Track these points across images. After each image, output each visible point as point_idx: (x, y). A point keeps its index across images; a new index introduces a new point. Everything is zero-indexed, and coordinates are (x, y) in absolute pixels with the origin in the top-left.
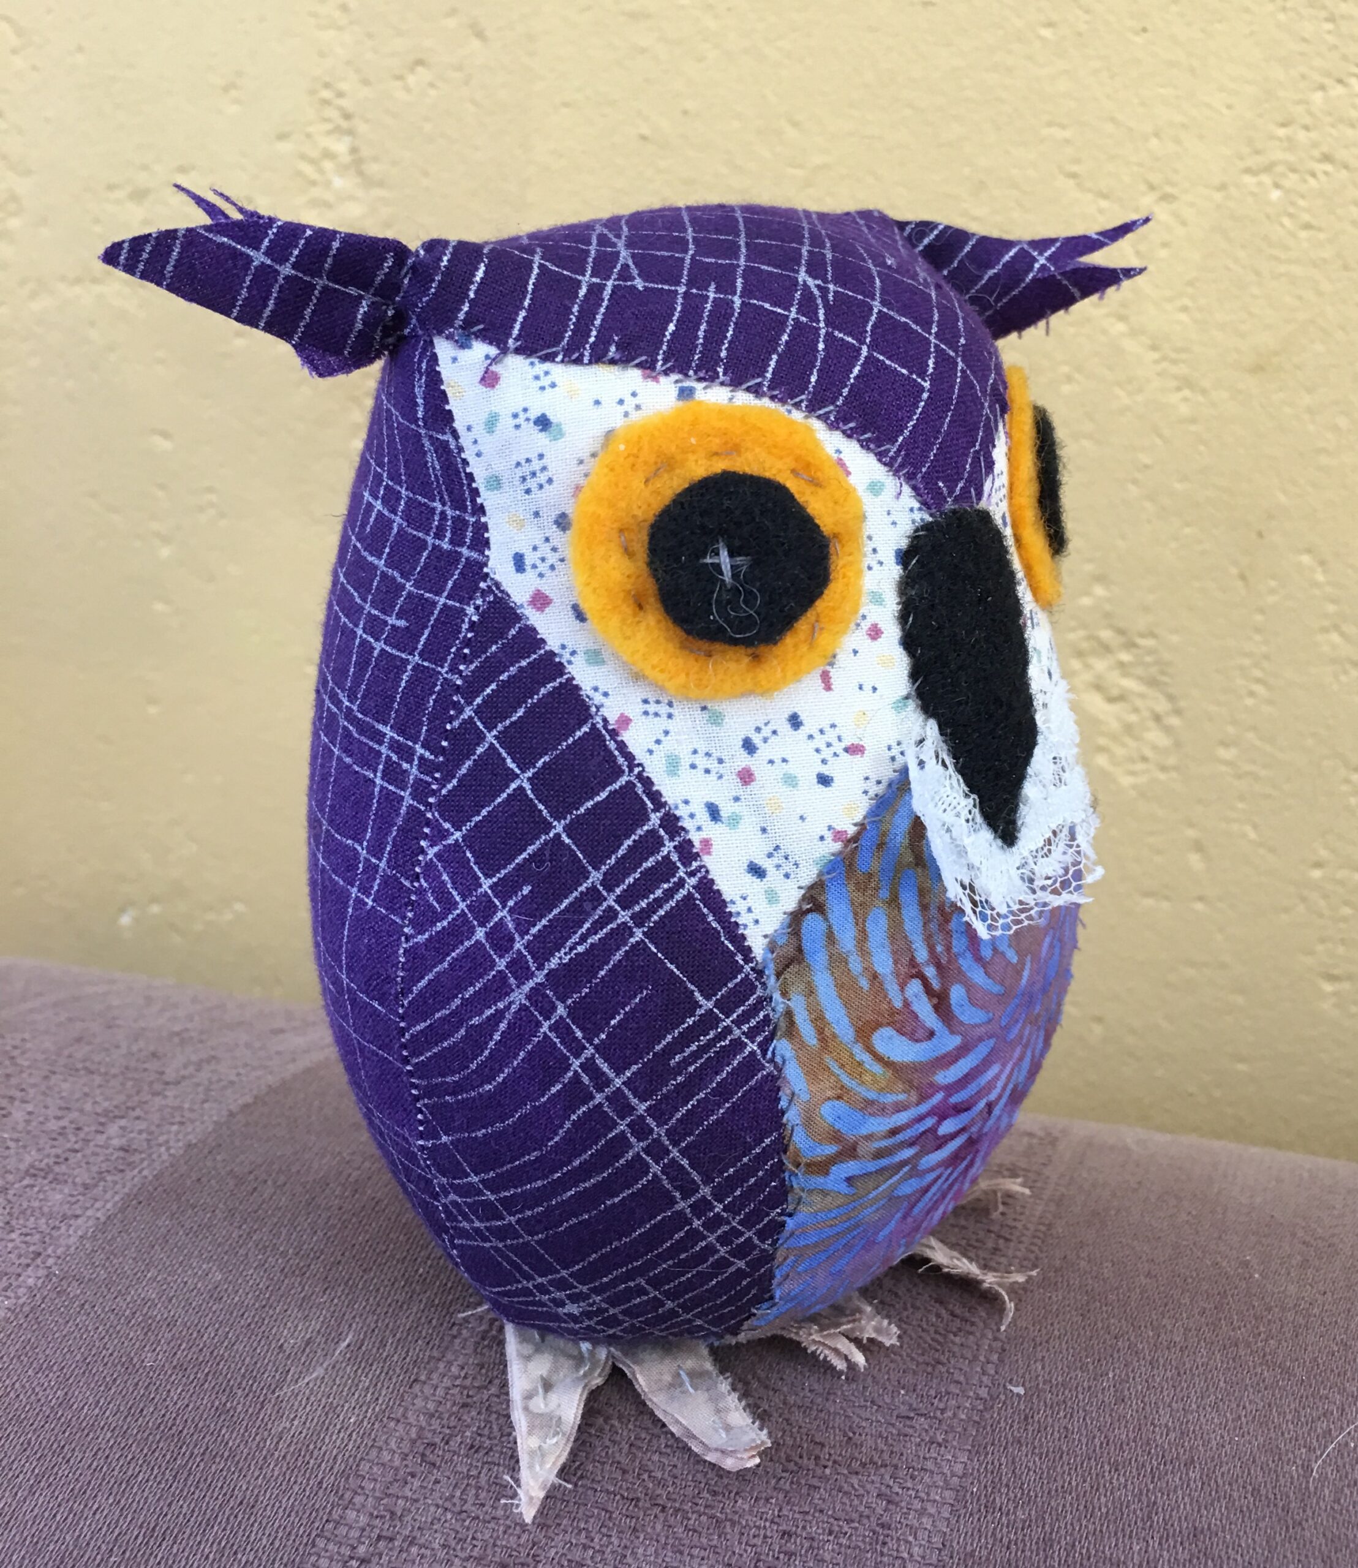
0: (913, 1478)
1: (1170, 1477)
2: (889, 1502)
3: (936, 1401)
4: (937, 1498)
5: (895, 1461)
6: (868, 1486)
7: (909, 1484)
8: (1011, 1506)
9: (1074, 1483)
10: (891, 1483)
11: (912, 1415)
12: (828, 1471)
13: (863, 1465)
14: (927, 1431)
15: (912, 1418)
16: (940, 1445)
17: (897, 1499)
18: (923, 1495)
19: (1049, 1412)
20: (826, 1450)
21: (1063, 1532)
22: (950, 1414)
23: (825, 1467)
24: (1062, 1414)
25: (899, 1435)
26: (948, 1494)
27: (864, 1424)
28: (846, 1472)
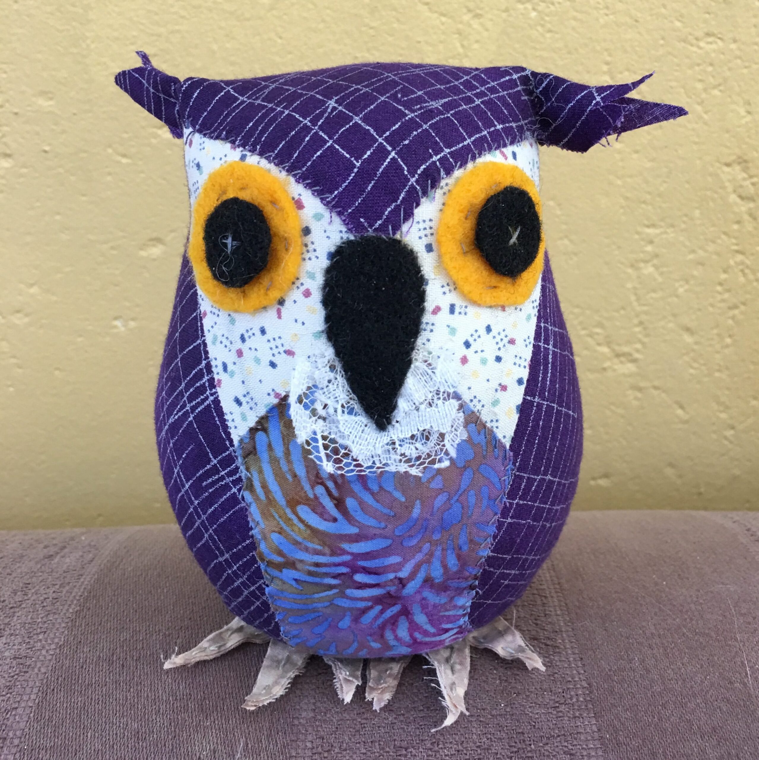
0: (576, 739)
1: (689, 704)
2: (571, 755)
3: (565, 694)
4: (592, 746)
5: (563, 733)
6: (557, 750)
7: (575, 743)
8: (628, 739)
9: (650, 720)
10: (566, 744)
11: (557, 705)
12: (533, 746)
13: (548, 738)
14: (568, 712)
15: (558, 707)
16: (579, 717)
17: (574, 752)
18: (584, 746)
19: (620, 686)
20: (526, 735)
21: (658, 747)
22: (574, 700)
23: (530, 745)
24: (626, 685)
25: (557, 717)
26: (596, 742)
27: (537, 716)
28: (541, 745)
